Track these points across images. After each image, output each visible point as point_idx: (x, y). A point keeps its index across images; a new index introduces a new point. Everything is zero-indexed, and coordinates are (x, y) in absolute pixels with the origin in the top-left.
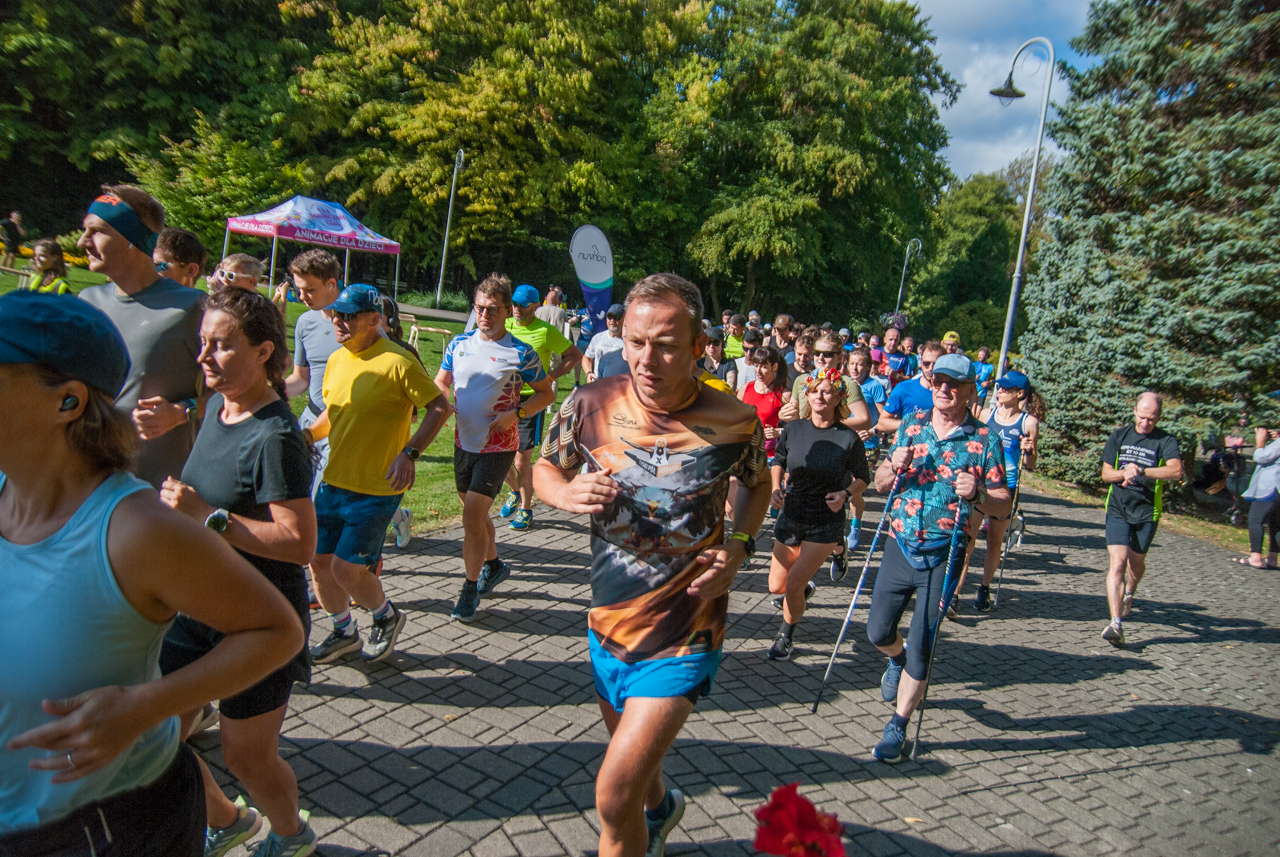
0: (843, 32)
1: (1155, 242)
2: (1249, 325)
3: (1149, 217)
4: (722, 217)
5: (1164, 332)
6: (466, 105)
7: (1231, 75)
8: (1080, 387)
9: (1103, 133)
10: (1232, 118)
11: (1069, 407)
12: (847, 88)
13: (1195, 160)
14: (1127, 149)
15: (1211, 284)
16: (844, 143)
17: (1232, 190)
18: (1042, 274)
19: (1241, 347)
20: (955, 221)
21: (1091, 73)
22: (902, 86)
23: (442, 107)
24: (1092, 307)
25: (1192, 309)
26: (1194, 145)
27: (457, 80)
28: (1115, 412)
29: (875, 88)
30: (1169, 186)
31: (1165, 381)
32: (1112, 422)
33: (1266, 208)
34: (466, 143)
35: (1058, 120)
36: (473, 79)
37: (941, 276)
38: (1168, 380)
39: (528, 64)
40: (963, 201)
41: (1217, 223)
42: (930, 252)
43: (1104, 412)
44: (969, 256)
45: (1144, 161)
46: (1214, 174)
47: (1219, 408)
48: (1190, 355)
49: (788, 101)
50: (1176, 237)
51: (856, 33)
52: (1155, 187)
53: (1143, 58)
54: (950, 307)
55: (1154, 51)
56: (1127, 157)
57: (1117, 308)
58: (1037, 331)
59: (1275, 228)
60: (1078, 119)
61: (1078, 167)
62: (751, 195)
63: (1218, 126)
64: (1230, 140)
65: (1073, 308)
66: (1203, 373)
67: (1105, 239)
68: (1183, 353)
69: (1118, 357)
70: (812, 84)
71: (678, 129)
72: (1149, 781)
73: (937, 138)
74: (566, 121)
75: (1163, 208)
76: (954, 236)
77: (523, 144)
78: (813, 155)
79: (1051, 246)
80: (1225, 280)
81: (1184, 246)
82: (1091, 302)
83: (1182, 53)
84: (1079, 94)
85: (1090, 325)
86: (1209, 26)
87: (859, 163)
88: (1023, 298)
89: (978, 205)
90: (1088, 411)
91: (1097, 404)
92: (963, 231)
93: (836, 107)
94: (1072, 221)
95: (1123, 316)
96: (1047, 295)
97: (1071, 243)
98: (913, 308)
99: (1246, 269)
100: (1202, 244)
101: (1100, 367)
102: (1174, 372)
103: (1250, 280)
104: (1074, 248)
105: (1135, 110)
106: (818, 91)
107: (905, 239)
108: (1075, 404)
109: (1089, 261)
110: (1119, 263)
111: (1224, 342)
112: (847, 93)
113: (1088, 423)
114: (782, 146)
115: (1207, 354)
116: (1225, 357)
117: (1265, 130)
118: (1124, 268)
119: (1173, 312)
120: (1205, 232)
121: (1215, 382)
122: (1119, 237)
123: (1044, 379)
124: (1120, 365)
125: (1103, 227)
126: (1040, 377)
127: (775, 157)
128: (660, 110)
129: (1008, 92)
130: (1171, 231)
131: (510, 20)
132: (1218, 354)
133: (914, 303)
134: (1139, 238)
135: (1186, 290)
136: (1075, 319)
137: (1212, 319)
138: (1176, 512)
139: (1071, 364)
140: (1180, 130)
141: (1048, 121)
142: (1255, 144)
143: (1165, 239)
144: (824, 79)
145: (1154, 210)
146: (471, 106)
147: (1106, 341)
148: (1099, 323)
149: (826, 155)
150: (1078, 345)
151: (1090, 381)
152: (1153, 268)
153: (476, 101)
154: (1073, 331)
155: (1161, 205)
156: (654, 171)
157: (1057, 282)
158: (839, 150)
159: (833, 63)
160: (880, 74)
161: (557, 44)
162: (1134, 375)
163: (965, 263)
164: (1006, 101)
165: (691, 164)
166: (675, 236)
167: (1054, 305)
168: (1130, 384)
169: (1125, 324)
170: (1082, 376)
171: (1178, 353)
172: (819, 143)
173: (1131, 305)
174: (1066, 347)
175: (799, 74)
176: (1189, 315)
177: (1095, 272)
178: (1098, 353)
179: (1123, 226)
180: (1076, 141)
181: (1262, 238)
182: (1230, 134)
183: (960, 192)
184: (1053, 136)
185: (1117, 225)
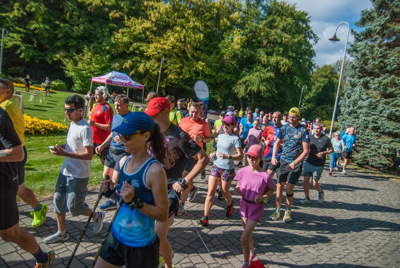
0: (282, 21)
1: (382, 86)
3: (381, 78)
4: (244, 79)
5: (385, 115)
6: (165, 44)
8: (358, 133)
9: (365, 52)
12: (284, 38)
13: (396, 60)
14: (373, 57)
16: (282, 55)
18: (345, 97)
20: (318, 80)
21: (361, 33)
22: (301, 37)
23: (159, 45)
24: (361, 107)
25: (395, 108)
26: (396, 55)
27: (162, 36)
28: (369, 141)
29: (292, 38)
30: (387, 68)
31: (386, 131)
32: (368, 144)
34: (165, 56)
35: (351, 48)
36: (167, 36)
37: (313, 97)
38: (387, 131)
39: (184, 31)
40: (320, 73)
42: (310, 90)
43: (365, 141)
44: (322, 91)
45: (379, 61)
48: (394, 123)
49: (265, 42)
50: (390, 85)
51: (286, 21)
52: (383, 69)
53: (379, 28)
54: (316, 107)
55: (382, 26)
56: (373, 59)
57: (370, 108)
58: (344, 115)
60: (357, 48)
62: (253, 72)
65: (355, 108)
66: (398, 128)
67: (366, 86)
68: (392, 122)
69: (370, 123)
70: (273, 37)
71: (230, 51)
72: (380, 262)
73: (312, 54)
74: (196, 49)
75: (385, 76)
76: (318, 84)
77: (183, 56)
78: (273, 59)
79: (348, 88)
81: (392, 88)
82: (361, 106)
83: (392, 26)
84: (358, 40)
85: (361, 113)
87: (288, 62)
88: (339, 104)
89: (325, 75)
90: (360, 140)
91: (363, 138)
92: (320, 83)
93: (280, 44)
94: (355, 80)
95: (372, 110)
96: (347, 103)
97: (355, 87)
98: (304, 107)
100: (398, 87)
101: (364, 127)
102: (389, 128)
104: (356, 88)
105: (376, 44)
106: (274, 39)
107: (302, 86)
109: (360, 92)
110: (371, 93)
112: (283, 39)
113: (360, 144)
114: (263, 56)
118: (372, 95)
119: (388, 109)
122: (371, 85)
124: (371, 126)
125: (365, 81)
127: (261, 60)
128: (224, 45)
129: (335, 39)
130: (388, 83)
131: (178, 17)
133: (305, 105)
134: (377, 85)
135: (393, 102)
136: (356, 111)
138: (390, 174)
140: (391, 51)
141: (347, 48)
143: (386, 86)
144: (276, 35)
145: (382, 76)
146: (167, 44)
147: (366, 118)
148: (364, 112)
149: (277, 60)
150: (357, 120)
151: (361, 131)
152: (382, 95)
153: (169, 42)
154: (355, 115)
155: (384, 75)
156: (223, 64)
157: (350, 99)
158: (281, 58)
159: (279, 30)
160: (294, 34)
161: (192, 25)
162: (375, 129)
163: (321, 93)
164: (334, 42)
165: (235, 62)
166: (229, 85)
167: (349, 107)
168: (374, 132)
169: (372, 113)
170: (358, 129)
171: (390, 122)
172: (275, 56)
173: (374, 107)
174: (353, 120)
175: (268, 34)
176: (394, 110)
177: (362, 96)
178: (363, 122)
179: (372, 81)
180: (357, 55)
183: (319, 71)
184: (349, 53)
185: (370, 81)
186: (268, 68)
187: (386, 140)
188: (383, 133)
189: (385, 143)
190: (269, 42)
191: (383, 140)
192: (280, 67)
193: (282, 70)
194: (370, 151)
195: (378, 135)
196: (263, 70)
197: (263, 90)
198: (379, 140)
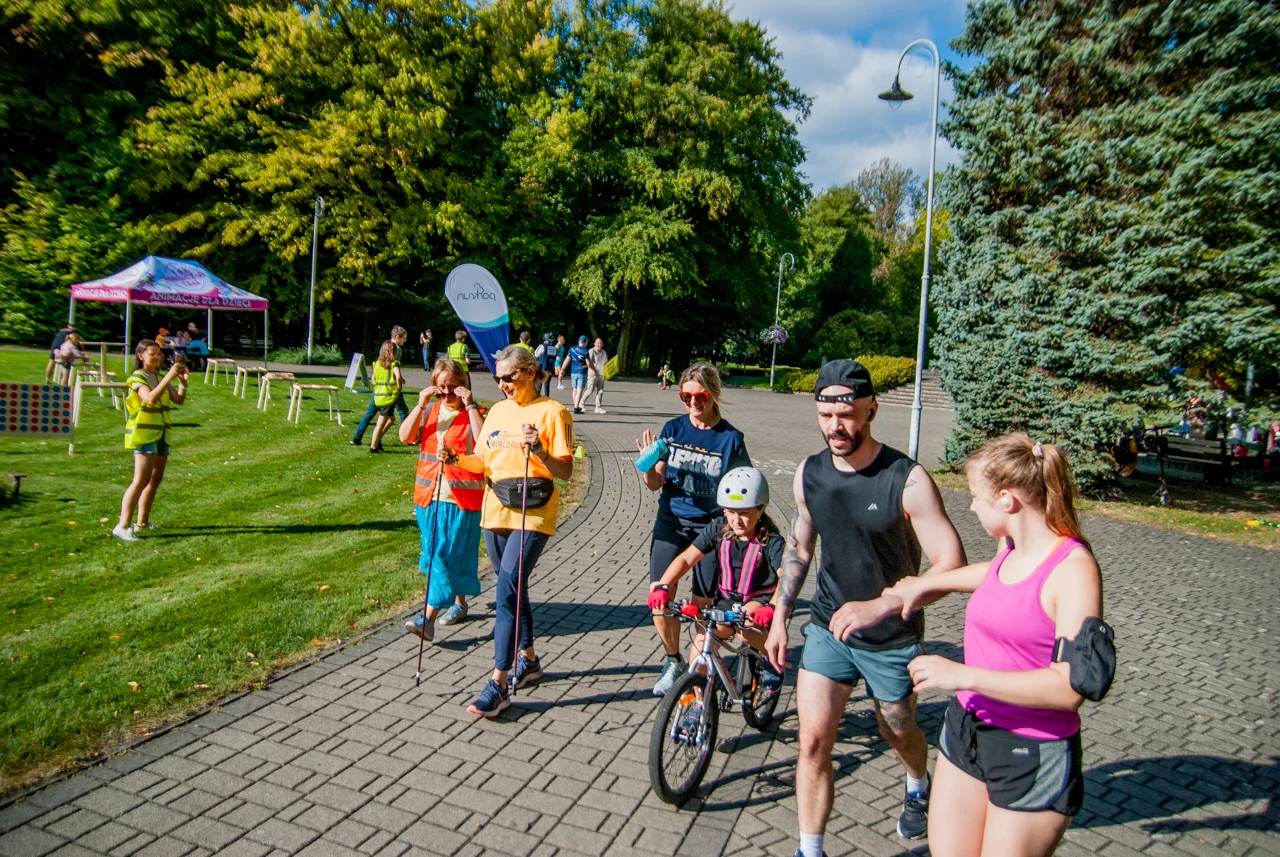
0: (697, 55)
1: (1064, 232)
2: (1162, 307)
3: (1052, 208)
4: (595, 251)
5: (1084, 321)
6: (318, 150)
7: (1110, 67)
8: (1004, 384)
9: (999, 129)
10: (1120, 108)
11: (994, 405)
12: (706, 110)
13: (1090, 149)
14: (1026, 143)
15: (1123, 270)
16: (709, 164)
17: (1130, 177)
18: (950, 273)
19: (1157, 330)
20: (815, 234)
21: (977, 71)
22: (760, 103)
23: (294, 156)
24: (1005, 304)
25: (1105, 296)
26: (1087, 135)
27: (306, 125)
28: (1042, 406)
29: (733, 108)
30: (1068, 176)
31: (1091, 371)
32: (1038, 416)
33: (1164, 192)
34: (322, 190)
35: (949, 119)
36: (324, 123)
37: (808, 288)
38: (1095, 369)
39: (380, 103)
40: (821, 214)
41: (1119, 211)
42: (801, 265)
43: (1030, 407)
44: (834, 267)
45: (1042, 153)
46: (1111, 161)
47: (1145, 393)
48: (1110, 342)
49: (651, 126)
50: (1083, 226)
51: (709, 55)
52: (1056, 180)
53: (1031, 53)
54: (824, 318)
55: (1039, 47)
56: (1026, 150)
57: (1033, 302)
58: (947, 332)
59: (1175, 211)
60: (971, 116)
61: (977, 163)
62: (621, 226)
63: (1107, 115)
64: (1120, 129)
65: (986, 306)
66: (1125, 358)
67: (1009, 233)
68: (1102, 340)
69: (1041, 349)
70: (672, 108)
71: (541, 162)
73: (795, 154)
74: (426, 164)
75: (1067, 198)
76: (820, 248)
77: (384, 188)
78: (682, 180)
79: (953, 245)
80: (1135, 265)
81: (1091, 235)
82: (1005, 298)
83: (1064, 48)
84: (965, 92)
85: (1007, 321)
86: (1085, 21)
87: (728, 186)
88: (932, 300)
89: (836, 217)
90: (1014, 407)
91: (1023, 399)
93: (699, 131)
94: (975, 219)
95: (1039, 309)
96: (956, 294)
97: (973, 240)
98: (784, 322)
99: (1153, 253)
100: (1108, 232)
101: (1021, 362)
102: (1099, 360)
103: (1160, 263)
104: (978, 245)
105: (1025, 104)
106: (679, 114)
107: (776, 257)
108: (1001, 401)
109: (995, 257)
110: (1028, 257)
111: (1140, 326)
112: (707, 114)
113: (1016, 419)
114: (649, 173)
115: (1125, 340)
116: (1144, 341)
117: (1150, 118)
118: (1035, 260)
119: (1090, 302)
120: (1108, 219)
121: (1139, 367)
122: (1029, 229)
123: (965, 379)
124: (1046, 358)
125: (1006, 221)
126: (962, 377)
127: (643, 185)
128: (521, 145)
129: (897, 95)
130: (1077, 220)
131: (358, 60)
132: (1137, 339)
133: (785, 317)
134: (1048, 229)
135: (1097, 278)
136: (990, 316)
137: (1127, 305)
138: (1108, 499)
139: (993, 362)
140: (1069, 122)
141: (940, 121)
142: (1144, 131)
143: (1074, 227)
144: (683, 102)
145: (1057, 202)
146: (324, 151)
147: (1026, 335)
148: (1016, 319)
149: (694, 180)
150: (997, 342)
151: (1014, 377)
152: (1062, 259)
153: (329, 146)
154: (990, 329)
155: (1064, 196)
156: (520, 206)
157: (967, 281)
158: (706, 173)
159: (690, 86)
160: (737, 94)
161: (406, 83)
162: (1057, 367)
163: (832, 273)
164: (895, 104)
165: (557, 197)
166: (550, 271)
167: (966, 303)
168: (1053, 376)
169: (1042, 317)
170: (1005, 372)
171: (1098, 341)
172: (685, 167)
173: (1047, 297)
174: (984, 345)
175: (657, 99)
176: (1106, 302)
177: (1004, 267)
178: (1018, 348)
179: (1031, 218)
180: (972, 139)
181: (1164, 222)
182: (1118, 123)
183: (817, 206)
184: (946, 136)
185: (1023, 218)
186: (669, 209)
187: (1093, 400)
188: (1081, 378)
189: (1092, 408)
190: (663, 125)
191: (1085, 399)
192: (704, 202)
193: (712, 212)
194: (1048, 437)
195: (1066, 384)
196: (654, 216)
197: (663, 278)
198: (1073, 400)
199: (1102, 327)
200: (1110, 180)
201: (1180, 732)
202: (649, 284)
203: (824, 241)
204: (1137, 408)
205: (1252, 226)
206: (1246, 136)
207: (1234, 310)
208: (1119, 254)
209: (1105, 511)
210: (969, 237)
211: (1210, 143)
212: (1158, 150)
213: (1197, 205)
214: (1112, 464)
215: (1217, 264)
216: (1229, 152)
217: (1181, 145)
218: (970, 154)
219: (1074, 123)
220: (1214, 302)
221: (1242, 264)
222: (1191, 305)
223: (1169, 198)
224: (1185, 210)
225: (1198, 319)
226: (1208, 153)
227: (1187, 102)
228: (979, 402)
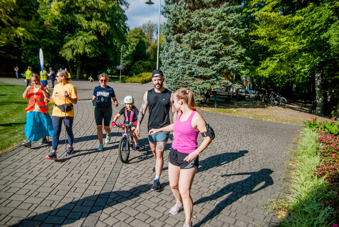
2: (214, 60)
3: (189, 34)
4: (69, 44)
5: (197, 63)
8: (178, 79)
9: (176, 13)
10: (204, 10)
11: (176, 84)
13: (197, 19)
14: (182, 17)
15: (206, 50)
16: (101, 20)
17: (207, 27)
18: (164, 50)
19: (213, 65)
20: (131, 40)
22: (115, 3)
24: (178, 58)
25: (202, 57)
26: (197, 16)
28: (187, 84)
29: (107, 4)
30: (192, 26)
33: (214, 31)
35: (163, 10)
37: (130, 55)
38: (199, 75)
40: (132, 34)
41: (204, 35)
42: (127, 48)
43: (185, 84)
44: (136, 49)
45: (186, 20)
46: (202, 23)
47: (211, 80)
48: (203, 68)
49: (83, 8)
50: (196, 39)
52: (189, 27)
54: (134, 63)
56: (182, 19)
57: (185, 58)
58: (164, 66)
59: (217, 36)
60: (169, 9)
62: (76, 37)
63: (202, 11)
64: (205, 15)
65: (173, 59)
66: (206, 72)
67: (179, 40)
68: (201, 68)
69: (187, 70)
70: (89, 3)
71: (50, 17)
73: (125, 18)
75: (192, 32)
76: (132, 44)
78: (93, 24)
79: (165, 43)
80: (208, 49)
81: (198, 41)
82: (178, 57)
84: (168, 3)
85: (178, 63)
87: (106, 26)
88: (160, 57)
89: (136, 35)
90: (181, 84)
91: (183, 83)
92: (133, 42)
93: (98, 10)
94: (170, 36)
95: (186, 60)
96: (166, 56)
97: (170, 42)
98: (123, 64)
99: (213, 46)
100: (202, 41)
101: (182, 73)
102: (200, 72)
103: (214, 49)
104: (171, 43)
105: (182, 7)
106: (92, 5)
107: (120, 46)
108: (178, 83)
109: (175, 46)
110: (183, 46)
111: (210, 64)
112: (100, 5)
114: (83, 22)
115: (206, 67)
116: (210, 68)
117: (211, 13)
118: (185, 47)
119: (198, 58)
120: (202, 37)
121: (209, 74)
122: (183, 39)
123: (169, 78)
124: (188, 72)
125: (178, 37)
126: (168, 77)
127: (82, 25)
128: (43, 11)
129: (150, 3)
130: (195, 37)
133: (123, 63)
134: (188, 39)
135: (200, 52)
136: (174, 62)
137: (207, 59)
138: (203, 107)
139: (175, 73)
140: (193, 13)
141: (161, 10)
142: (210, 16)
143: (194, 39)
145: (190, 33)
147: (183, 66)
148: (181, 62)
149: (97, 24)
150: (176, 68)
151: (180, 77)
152: (191, 47)
154: (174, 65)
155: (191, 31)
156: (44, 30)
157: (168, 52)
158: (100, 22)
162: (191, 74)
163: (136, 51)
164: (149, 5)
165: (56, 27)
166: (55, 49)
167: (169, 58)
168: (190, 77)
169: (187, 62)
170: (178, 76)
172: (94, 21)
173: (188, 57)
174: (173, 69)
176: (202, 58)
177: (178, 49)
178: (181, 70)
179: (184, 37)
180: (169, 15)
181: (214, 39)
182: (204, 14)
183: (131, 33)
184: (163, 14)
185: (182, 37)
186: (90, 32)
187: (199, 82)
188: (196, 77)
189: (199, 84)
190: (87, 8)
191: (197, 82)
192: (100, 31)
193: (102, 33)
195: (193, 79)
196: (86, 34)
197: (89, 52)
198: (195, 82)
199: (202, 64)
200: (202, 28)
201: (217, 160)
202: (85, 53)
203: (134, 42)
204: (209, 84)
205: (233, 41)
206: (232, 19)
207: (230, 60)
208: (205, 46)
209: (203, 110)
210: (169, 41)
211: (224, 20)
212: (213, 21)
213: (222, 35)
214: (204, 98)
215: (226, 49)
216: (228, 23)
217: (218, 20)
218: (169, 19)
219: (194, 13)
220: (226, 58)
221: (231, 49)
222: (221, 59)
223: (216, 33)
224: (219, 36)
225: (222, 62)
226: (224, 22)
227: (219, 10)
228: (172, 84)
